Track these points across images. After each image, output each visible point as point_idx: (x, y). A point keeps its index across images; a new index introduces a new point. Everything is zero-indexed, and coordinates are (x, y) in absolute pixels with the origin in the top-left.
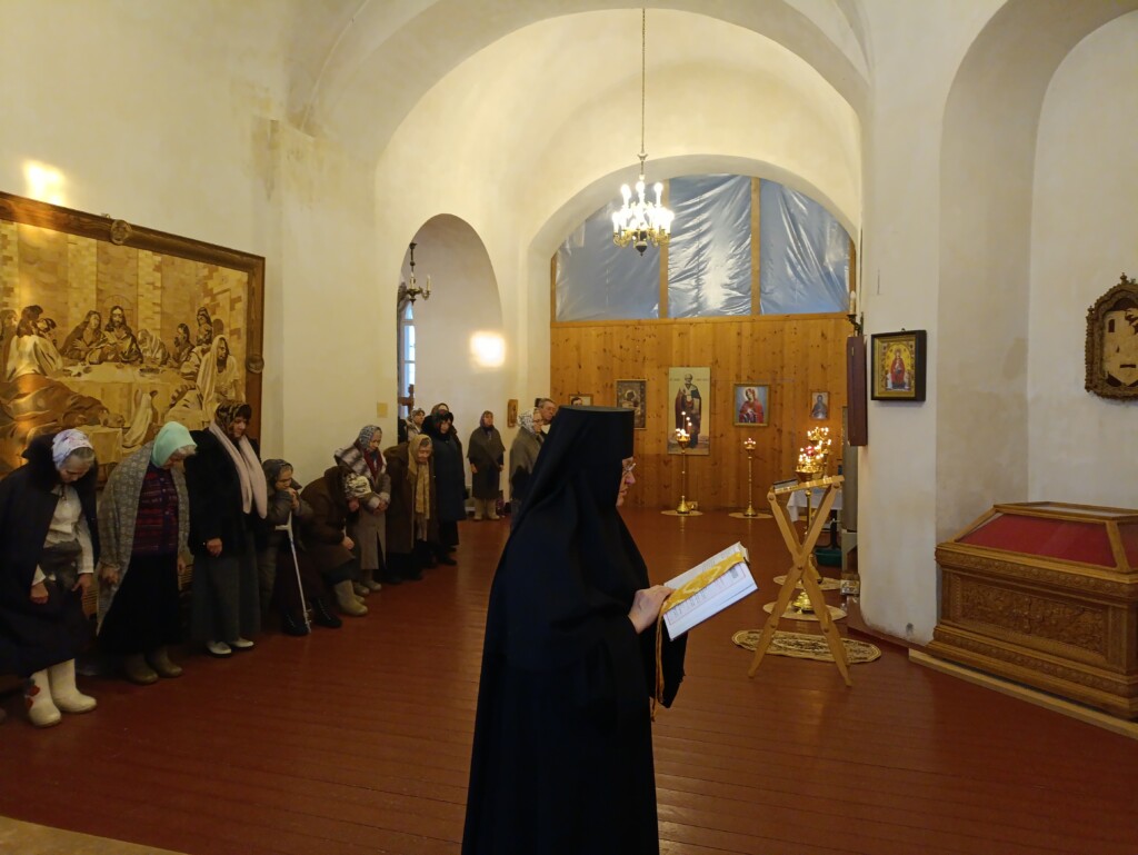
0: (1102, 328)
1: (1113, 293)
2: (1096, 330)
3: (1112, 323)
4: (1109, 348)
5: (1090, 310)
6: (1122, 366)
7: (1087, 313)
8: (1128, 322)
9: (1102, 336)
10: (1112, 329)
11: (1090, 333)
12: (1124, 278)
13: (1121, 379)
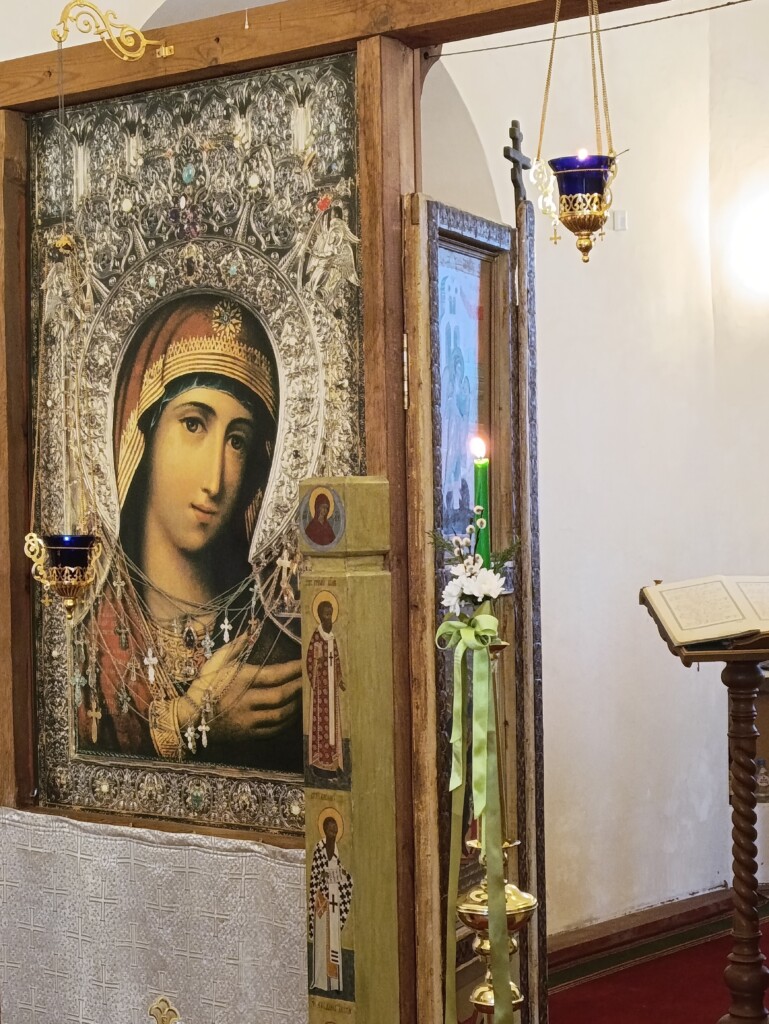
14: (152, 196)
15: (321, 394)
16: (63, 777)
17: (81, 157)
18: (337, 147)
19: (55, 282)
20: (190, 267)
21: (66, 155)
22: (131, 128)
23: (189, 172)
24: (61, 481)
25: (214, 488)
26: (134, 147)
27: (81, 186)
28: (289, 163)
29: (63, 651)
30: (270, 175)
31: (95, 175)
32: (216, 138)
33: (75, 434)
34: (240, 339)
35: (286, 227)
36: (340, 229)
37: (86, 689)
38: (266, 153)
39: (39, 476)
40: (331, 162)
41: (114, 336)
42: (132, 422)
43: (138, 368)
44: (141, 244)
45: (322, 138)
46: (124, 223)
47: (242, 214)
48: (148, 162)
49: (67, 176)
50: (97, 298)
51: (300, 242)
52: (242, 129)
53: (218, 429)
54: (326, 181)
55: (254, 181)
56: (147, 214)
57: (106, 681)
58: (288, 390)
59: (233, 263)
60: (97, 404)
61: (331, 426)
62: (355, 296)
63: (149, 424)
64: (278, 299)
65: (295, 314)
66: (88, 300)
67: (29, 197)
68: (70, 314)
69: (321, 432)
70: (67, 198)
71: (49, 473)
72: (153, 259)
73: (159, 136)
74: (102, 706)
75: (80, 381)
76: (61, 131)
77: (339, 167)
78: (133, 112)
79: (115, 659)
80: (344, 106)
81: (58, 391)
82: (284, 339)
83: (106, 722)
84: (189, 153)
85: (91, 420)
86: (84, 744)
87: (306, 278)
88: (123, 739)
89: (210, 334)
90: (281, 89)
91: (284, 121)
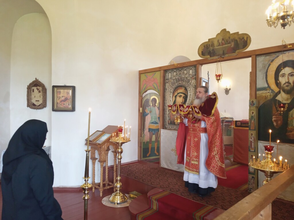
0: (31, 91)
1: (33, 82)
2: (29, 91)
3: (33, 90)
4: (33, 96)
5: (28, 86)
6: (36, 101)
7: (27, 87)
8: (37, 90)
9: (31, 93)
10: (33, 91)
11: (28, 92)
12: (36, 79)
13: (36, 104)
14: (176, 78)
15: (192, 94)
16: (167, 126)
17: (170, 74)
18: (194, 73)
19: (167, 85)
20: (180, 83)
21: (169, 74)
22: (175, 72)
23: (180, 75)
24: (167, 101)
25: (182, 102)
26: (175, 73)
27: (170, 76)
28: (190, 75)
29: (167, 116)
30: (188, 76)
31: (171, 76)
32: (183, 73)
33: (169, 97)
34: (185, 90)
35: (189, 80)
36: (194, 80)
37: (169, 119)
38: (187, 74)
39: (165, 101)
40: (193, 75)
41: (173, 89)
42: (174, 97)
43: (175, 92)
44: (175, 81)
45: (193, 72)
46: (174, 80)
47: (185, 79)
48: (176, 74)
49: (169, 76)
50: (171, 86)
51: (190, 81)
52: (185, 72)
53: (182, 97)
54: (193, 76)
55: (186, 76)
56: (176, 79)
57: (171, 118)
58: (189, 94)
59: (184, 83)
60: (171, 95)
61: (193, 97)
62: (195, 86)
63: (176, 97)
64: (188, 86)
65: (190, 87)
66: (170, 86)
67: (165, 78)
68: (169, 87)
69: (192, 97)
70: (169, 78)
71: (166, 101)
72: (176, 83)
73: (177, 72)
74: (170, 120)
75: (169, 93)
76: (168, 72)
77: (194, 75)
78: (175, 70)
79: (172, 116)
80: (195, 70)
81: (167, 94)
82: (189, 89)
83: (171, 122)
84: (180, 74)
85: (170, 96)
86: (169, 124)
87: (191, 84)
88: (172, 123)
89: (182, 89)
90: (189, 68)
91: (189, 71)
